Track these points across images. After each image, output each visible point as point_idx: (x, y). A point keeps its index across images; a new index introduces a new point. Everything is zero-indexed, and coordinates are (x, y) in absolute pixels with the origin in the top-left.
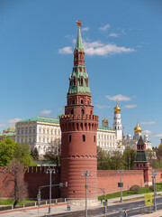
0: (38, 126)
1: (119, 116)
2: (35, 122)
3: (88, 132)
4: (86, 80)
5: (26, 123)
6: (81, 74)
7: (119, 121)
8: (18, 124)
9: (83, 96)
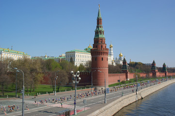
0: (76, 54)
1: (112, 49)
2: (74, 52)
3: (104, 56)
4: (103, 32)
5: (70, 52)
6: (100, 29)
7: (112, 51)
8: (66, 53)
9: (101, 39)
